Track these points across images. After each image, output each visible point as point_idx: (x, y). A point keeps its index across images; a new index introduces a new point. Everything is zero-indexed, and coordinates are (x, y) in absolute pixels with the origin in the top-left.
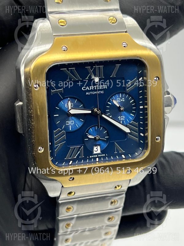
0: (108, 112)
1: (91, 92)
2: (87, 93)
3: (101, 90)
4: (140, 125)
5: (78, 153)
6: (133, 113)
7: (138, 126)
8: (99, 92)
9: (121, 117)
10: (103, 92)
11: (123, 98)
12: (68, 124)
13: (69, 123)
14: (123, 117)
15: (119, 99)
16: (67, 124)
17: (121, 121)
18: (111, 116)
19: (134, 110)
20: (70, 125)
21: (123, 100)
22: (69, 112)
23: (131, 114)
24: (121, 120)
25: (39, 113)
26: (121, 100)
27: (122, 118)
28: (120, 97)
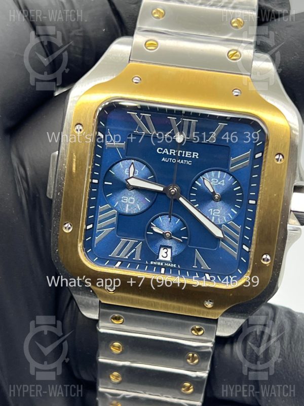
0: (194, 197)
1: (171, 159)
2: (163, 159)
3: (188, 159)
4: (244, 232)
5: (133, 251)
6: (236, 209)
7: (239, 231)
8: (184, 162)
9: (214, 210)
10: (190, 163)
11: (223, 181)
12: (125, 201)
13: (127, 200)
14: (218, 212)
15: (216, 181)
16: (122, 201)
17: (213, 218)
18: (197, 205)
19: (238, 203)
20: (127, 203)
21: (222, 183)
22: (128, 182)
23: (232, 210)
24: (212, 215)
25: (74, 169)
26: (219, 183)
27: (216, 211)
28: (219, 177)
